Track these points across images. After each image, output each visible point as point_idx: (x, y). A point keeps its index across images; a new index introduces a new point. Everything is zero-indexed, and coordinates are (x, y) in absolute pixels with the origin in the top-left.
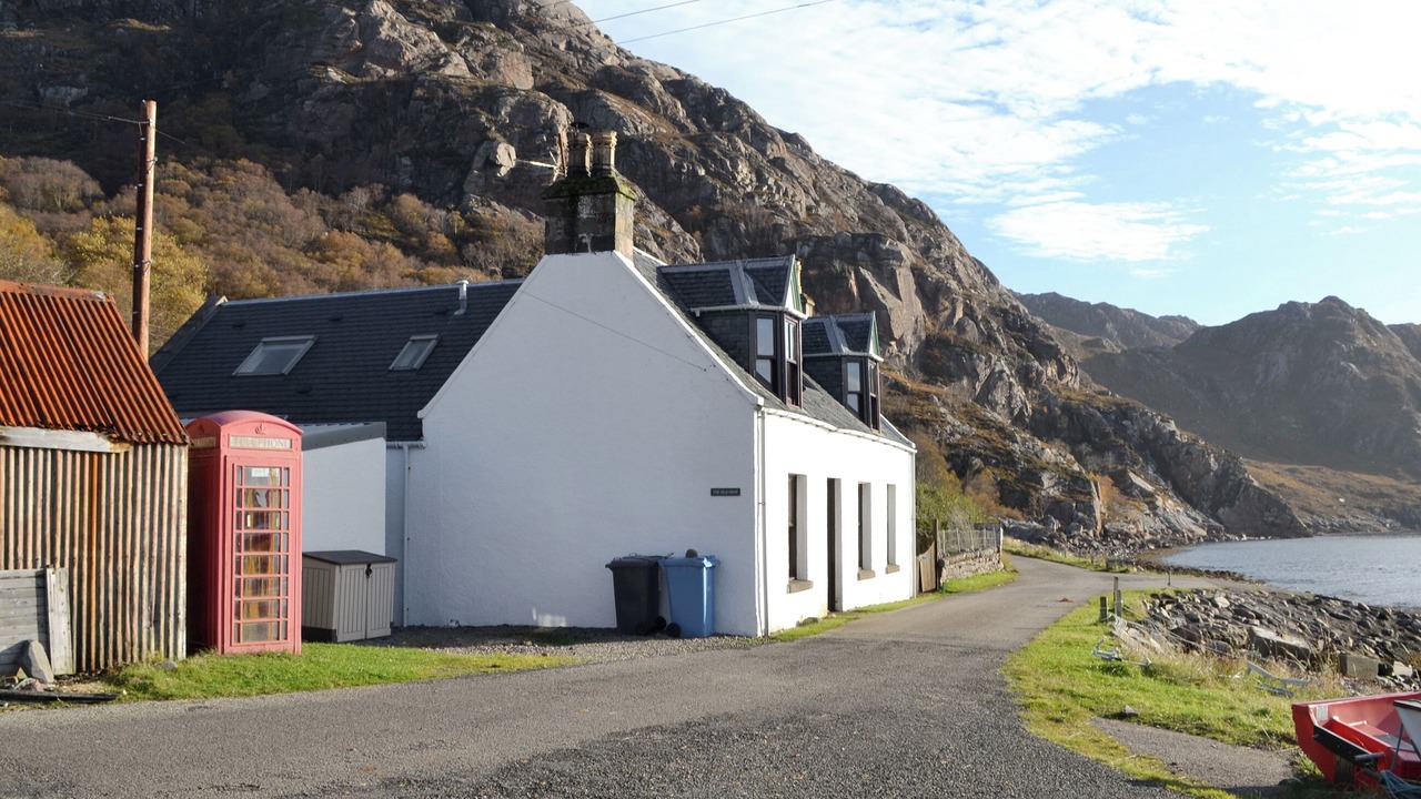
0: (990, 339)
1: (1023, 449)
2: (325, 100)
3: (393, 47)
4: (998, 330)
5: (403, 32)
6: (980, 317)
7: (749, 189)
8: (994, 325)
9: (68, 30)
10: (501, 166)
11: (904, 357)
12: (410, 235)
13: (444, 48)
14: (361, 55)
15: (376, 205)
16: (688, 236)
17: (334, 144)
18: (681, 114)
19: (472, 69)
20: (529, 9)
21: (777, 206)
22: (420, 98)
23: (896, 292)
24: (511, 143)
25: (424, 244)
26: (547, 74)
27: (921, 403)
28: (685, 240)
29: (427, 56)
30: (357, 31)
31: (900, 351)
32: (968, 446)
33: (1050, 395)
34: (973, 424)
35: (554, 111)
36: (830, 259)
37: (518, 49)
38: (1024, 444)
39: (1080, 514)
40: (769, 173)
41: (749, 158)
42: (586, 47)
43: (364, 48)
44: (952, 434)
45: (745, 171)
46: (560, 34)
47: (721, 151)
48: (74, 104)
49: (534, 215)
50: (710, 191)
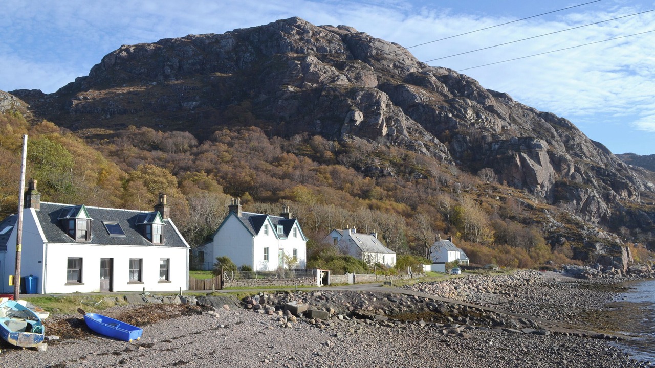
0: (588, 181)
1: (588, 233)
2: (286, 99)
3: (316, 75)
4: (593, 177)
5: (319, 69)
6: (583, 172)
7: (472, 121)
8: (591, 175)
9: (194, 79)
10: (357, 121)
11: (544, 192)
12: (318, 152)
13: (337, 73)
14: (303, 79)
15: (305, 141)
16: (442, 144)
17: (290, 117)
18: (446, 90)
19: (350, 80)
20: (377, 51)
21: (485, 128)
22: (324, 95)
23: (539, 163)
24: (361, 111)
25: (322, 156)
26: (384, 79)
27: (538, 213)
28: (440, 146)
29: (330, 77)
30: (301, 70)
31: (542, 189)
32: (559, 232)
33: (620, 206)
34: (564, 222)
35: (380, 96)
36: (507, 150)
37: (370, 70)
38: (588, 230)
39: (615, 262)
40: (482, 113)
41: (473, 107)
42: (402, 66)
43: (303, 77)
44: (552, 227)
45: (471, 113)
46: (390, 61)
47: (459, 105)
48: (194, 108)
49: (371, 140)
50: (454, 123)
